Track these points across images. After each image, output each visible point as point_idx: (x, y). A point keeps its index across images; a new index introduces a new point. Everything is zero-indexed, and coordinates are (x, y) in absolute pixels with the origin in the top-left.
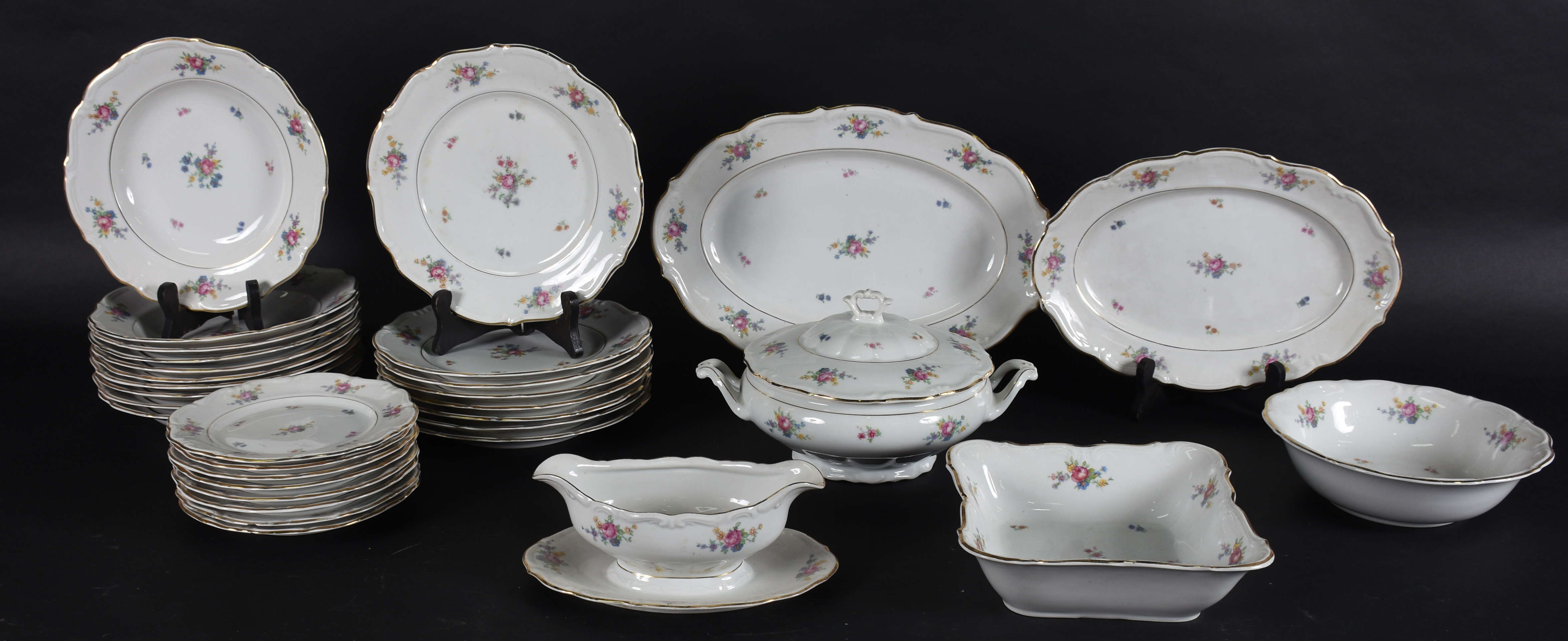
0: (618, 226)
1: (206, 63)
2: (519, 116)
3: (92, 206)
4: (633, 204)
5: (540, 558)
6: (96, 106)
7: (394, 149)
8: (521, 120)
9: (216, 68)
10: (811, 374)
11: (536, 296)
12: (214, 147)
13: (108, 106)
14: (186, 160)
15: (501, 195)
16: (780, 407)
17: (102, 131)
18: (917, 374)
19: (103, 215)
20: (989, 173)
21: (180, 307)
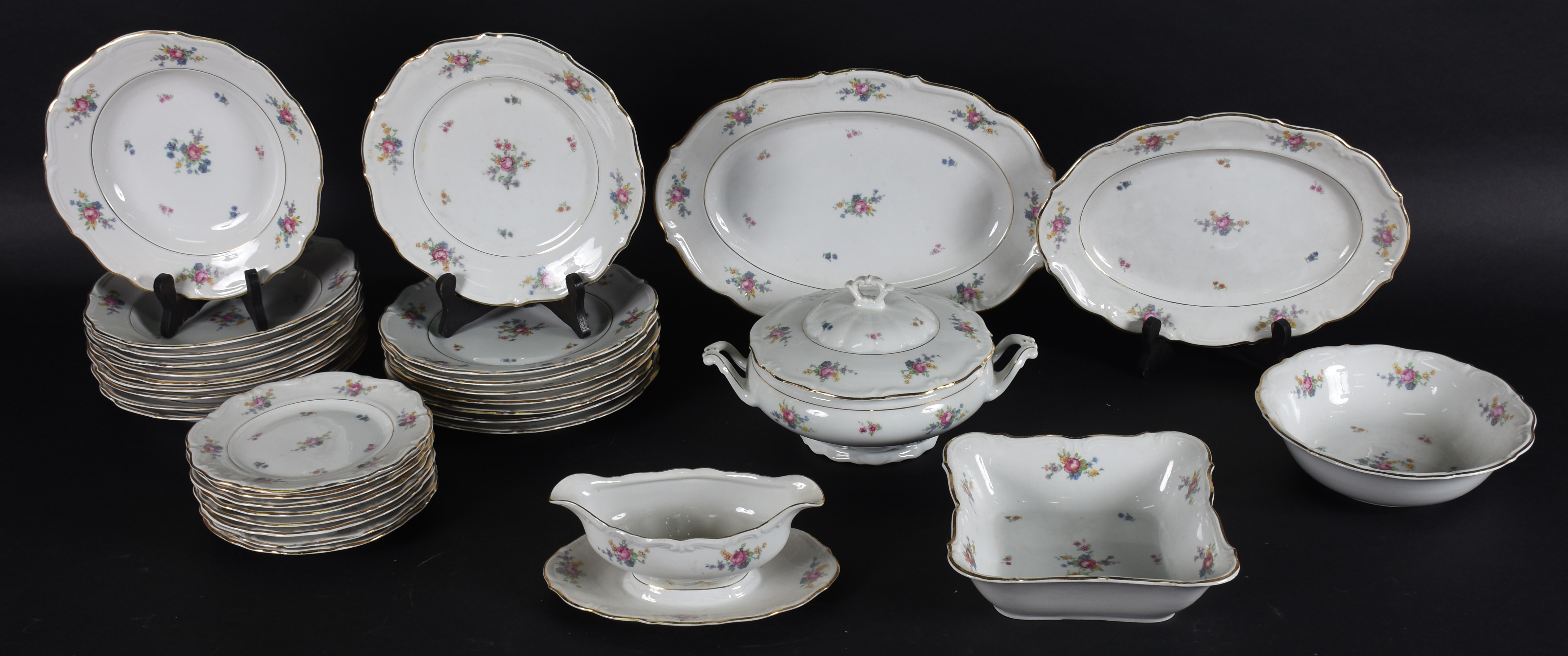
0: (620, 208)
1: (187, 54)
2: (515, 100)
3: (77, 198)
4: (634, 189)
5: (560, 571)
6: (73, 100)
7: (389, 135)
8: (517, 105)
9: (198, 59)
10: (813, 368)
11: (540, 277)
12: (200, 133)
13: (85, 98)
14: (172, 146)
15: (500, 177)
16: (784, 400)
17: (80, 123)
18: (916, 367)
19: (88, 207)
20: (994, 133)
21: (177, 297)
